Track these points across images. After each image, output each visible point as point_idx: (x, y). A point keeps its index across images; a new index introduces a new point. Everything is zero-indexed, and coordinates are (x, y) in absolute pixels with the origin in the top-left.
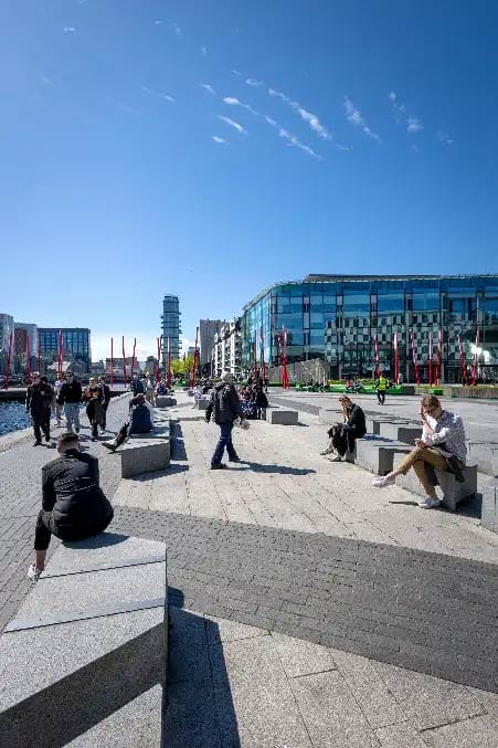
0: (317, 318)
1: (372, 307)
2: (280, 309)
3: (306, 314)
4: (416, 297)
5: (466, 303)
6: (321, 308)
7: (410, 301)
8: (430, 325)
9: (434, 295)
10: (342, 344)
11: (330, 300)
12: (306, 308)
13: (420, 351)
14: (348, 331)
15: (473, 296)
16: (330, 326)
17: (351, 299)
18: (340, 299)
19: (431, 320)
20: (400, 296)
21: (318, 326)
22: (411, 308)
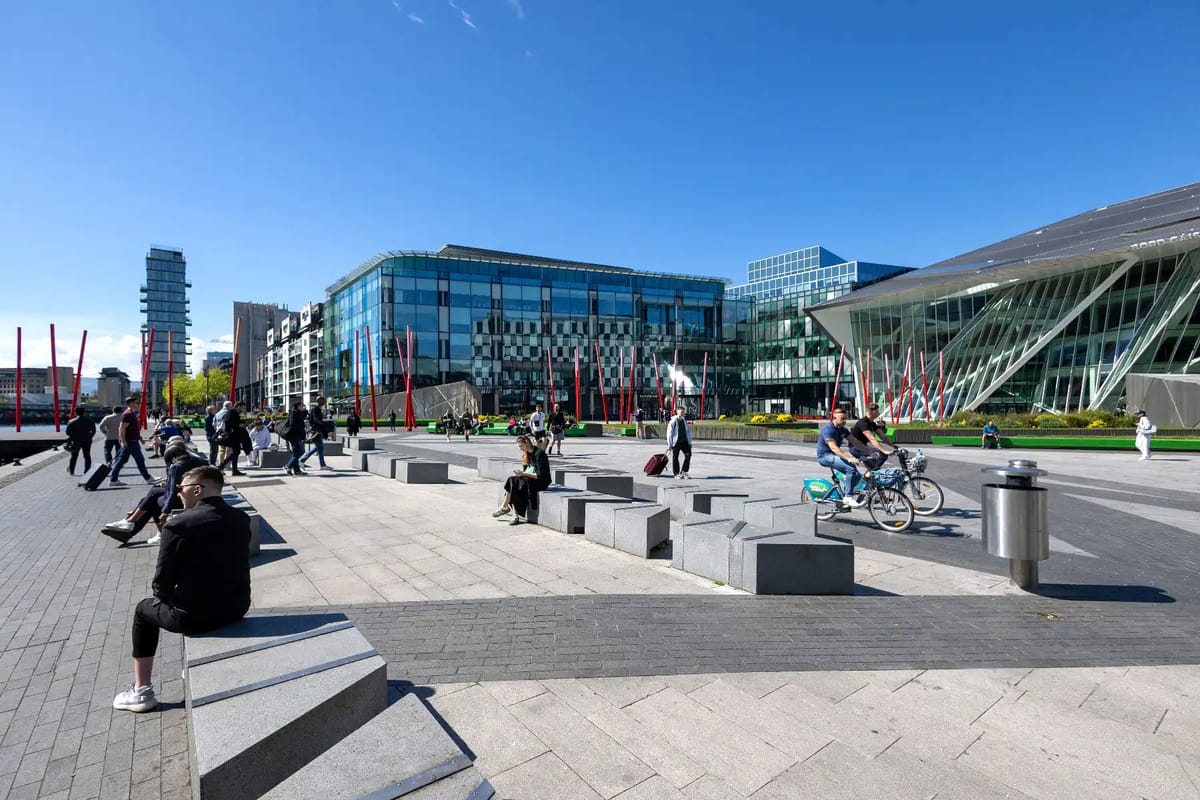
0: (461, 315)
1: (544, 306)
2: (399, 297)
3: (443, 310)
4: (603, 296)
5: (664, 310)
6: (467, 301)
7: (595, 302)
8: (620, 337)
9: (626, 297)
10: (500, 358)
11: (481, 289)
12: (443, 299)
13: (608, 375)
14: (507, 339)
15: (670, 301)
16: (480, 331)
17: (512, 292)
18: (496, 288)
19: (621, 330)
20: (583, 294)
21: (463, 329)
22: (596, 311)
